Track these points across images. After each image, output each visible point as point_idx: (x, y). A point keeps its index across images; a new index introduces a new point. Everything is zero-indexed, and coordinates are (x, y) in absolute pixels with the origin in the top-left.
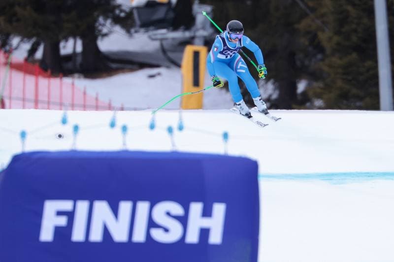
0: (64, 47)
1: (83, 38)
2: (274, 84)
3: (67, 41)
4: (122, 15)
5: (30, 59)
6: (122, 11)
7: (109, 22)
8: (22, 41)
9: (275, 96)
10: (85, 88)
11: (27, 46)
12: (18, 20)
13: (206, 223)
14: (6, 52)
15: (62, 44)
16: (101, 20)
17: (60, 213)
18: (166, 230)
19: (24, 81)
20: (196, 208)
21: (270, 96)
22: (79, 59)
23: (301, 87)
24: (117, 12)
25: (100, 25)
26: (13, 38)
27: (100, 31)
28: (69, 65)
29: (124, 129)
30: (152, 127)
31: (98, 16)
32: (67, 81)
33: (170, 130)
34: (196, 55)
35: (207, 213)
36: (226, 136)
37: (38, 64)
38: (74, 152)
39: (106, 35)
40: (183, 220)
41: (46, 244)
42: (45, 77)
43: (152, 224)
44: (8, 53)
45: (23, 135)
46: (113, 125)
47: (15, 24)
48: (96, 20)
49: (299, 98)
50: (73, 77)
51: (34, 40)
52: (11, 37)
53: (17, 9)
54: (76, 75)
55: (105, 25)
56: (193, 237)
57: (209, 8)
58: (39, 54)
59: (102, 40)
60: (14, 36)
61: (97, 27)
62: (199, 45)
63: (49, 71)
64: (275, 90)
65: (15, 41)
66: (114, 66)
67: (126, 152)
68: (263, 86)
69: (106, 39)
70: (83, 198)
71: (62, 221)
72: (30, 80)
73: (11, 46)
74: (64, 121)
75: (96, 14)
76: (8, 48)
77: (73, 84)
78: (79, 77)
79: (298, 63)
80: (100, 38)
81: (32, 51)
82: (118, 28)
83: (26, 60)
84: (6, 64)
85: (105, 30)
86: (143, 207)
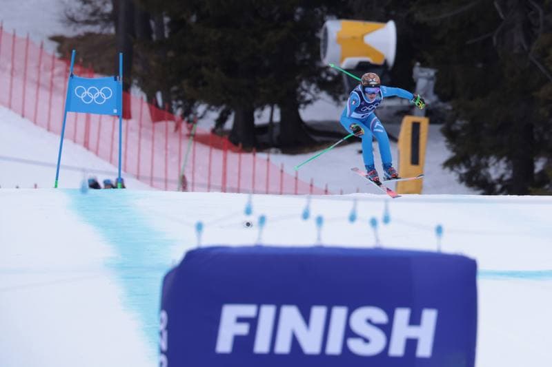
0: (259, 117)
1: (281, 106)
2: (506, 162)
3: (263, 109)
4: (330, 78)
5: (219, 130)
6: (328, 74)
7: (313, 86)
8: (209, 108)
9: (507, 177)
10: (282, 166)
11: (214, 115)
12: (205, 84)
13: (413, 332)
14: (189, 122)
15: (256, 114)
16: (304, 84)
17: (240, 320)
18: (366, 341)
19: (210, 155)
20: (402, 315)
21: (503, 176)
22: (277, 131)
23: (539, 166)
24: (324, 75)
25: (303, 90)
26: (198, 105)
27: (303, 97)
28: (265, 138)
29: (320, 220)
30: (353, 218)
31: (301, 80)
32: (262, 156)
33: (374, 222)
34: (416, 126)
35: (415, 320)
36: (439, 230)
37: (227, 136)
38: (259, 248)
39: (309, 102)
40: (387, 329)
41: (224, 355)
42: (234, 151)
43: (349, 333)
44: (192, 123)
45: (199, 227)
46: (306, 216)
47: (201, 88)
48: (298, 85)
49: (536, 178)
50: (269, 153)
51: (223, 107)
52: (196, 104)
53: (204, 70)
54: (273, 150)
55: (309, 90)
56: (397, 349)
57: (431, 72)
58: (229, 125)
59: (304, 108)
60: (201, 103)
61: (299, 93)
62: (419, 116)
63: (240, 145)
64: (508, 168)
65: (201, 109)
66: (318, 139)
67: (320, 248)
68: (494, 165)
69: (309, 107)
70: (268, 302)
71: (243, 329)
72: (218, 155)
73: (196, 114)
74: (248, 211)
75: (298, 77)
76: (191, 116)
77: (268, 160)
78: (276, 153)
79: (536, 137)
80: (302, 106)
81: (221, 121)
82: (323, 95)
83: (213, 131)
84: (189, 136)
85: (308, 97)
86: (339, 313)
